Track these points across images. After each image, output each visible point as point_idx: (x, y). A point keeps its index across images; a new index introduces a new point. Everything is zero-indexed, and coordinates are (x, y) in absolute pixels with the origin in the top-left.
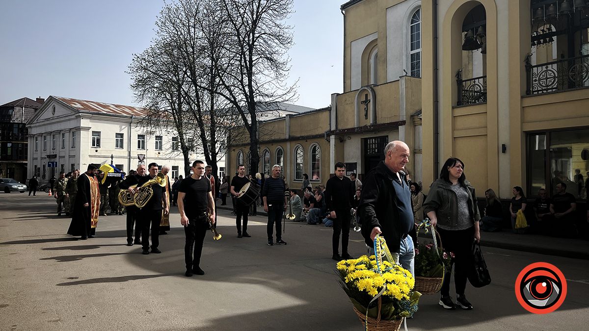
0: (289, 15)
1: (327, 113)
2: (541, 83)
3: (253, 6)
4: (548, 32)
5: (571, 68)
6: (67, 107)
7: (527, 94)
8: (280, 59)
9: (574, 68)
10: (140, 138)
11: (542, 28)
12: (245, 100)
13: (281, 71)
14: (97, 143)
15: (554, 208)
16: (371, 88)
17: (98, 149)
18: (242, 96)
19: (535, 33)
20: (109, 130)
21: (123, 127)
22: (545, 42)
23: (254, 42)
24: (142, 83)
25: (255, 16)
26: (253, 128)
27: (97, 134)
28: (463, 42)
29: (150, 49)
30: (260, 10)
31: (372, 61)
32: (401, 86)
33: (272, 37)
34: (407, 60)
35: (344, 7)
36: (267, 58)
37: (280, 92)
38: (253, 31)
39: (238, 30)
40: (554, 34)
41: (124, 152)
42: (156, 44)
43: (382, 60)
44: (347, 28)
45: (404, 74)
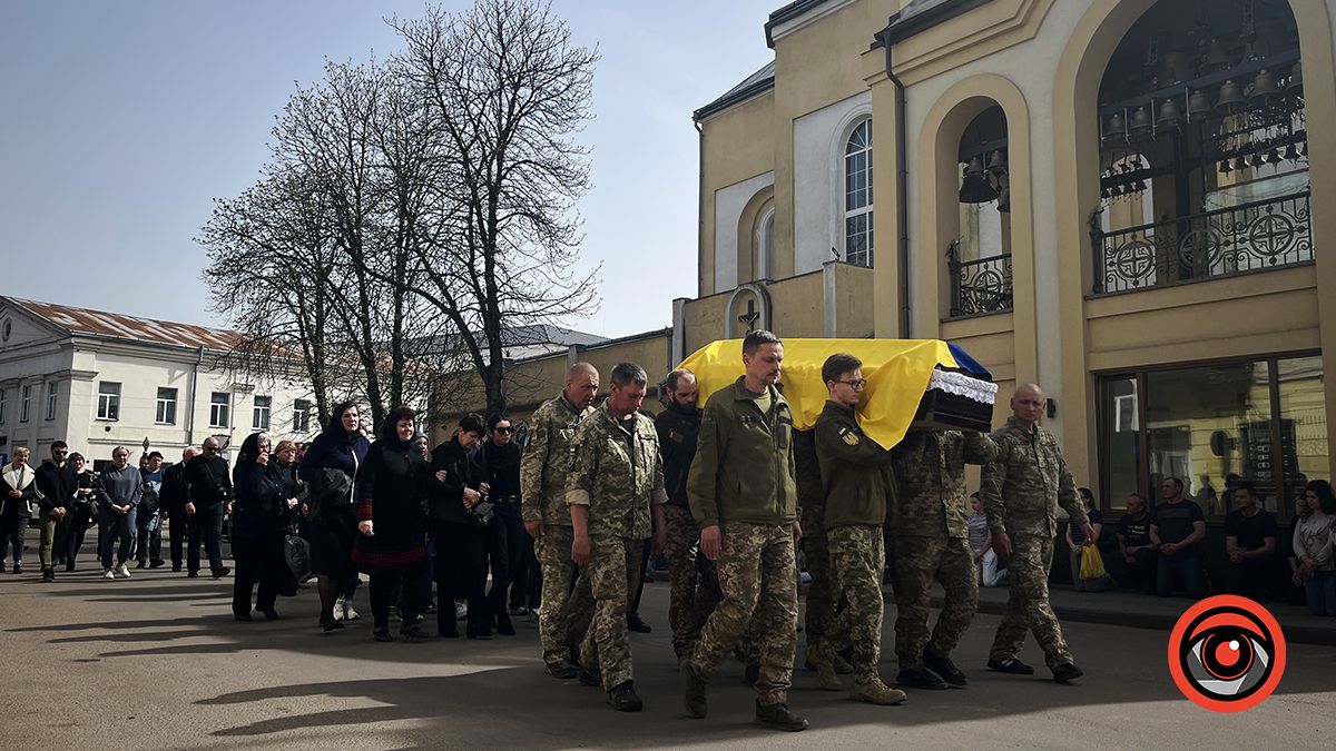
0: (580, 124)
1: (664, 341)
2: (1124, 269)
3: (500, 99)
4: (1133, 169)
5: (1183, 238)
6: (41, 322)
7: (1096, 292)
8: (560, 219)
9: (1189, 238)
10: (218, 399)
11: (1122, 161)
12: (477, 306)
13: (562, 246)
14: (109, 410)
15: (1158, 533)
16: (762, 287)
17: (111, 425)
18: (470, 298)
19: (1107, 172)
20: (141, 381)
21: (178, 373)
22: (1128, 190)
23: (500, 177)
24: (231, 267)
25: (504, 121)
26: (494, 374)
27: (111, 387)
28: (961, 182)
29: (257, 189)
30: (517, 109)
31: (761, 233)
32: (827, 283)
33: (541, 170)
34: (838, 232)
35: (700, 115)
36: (531, 215)
37: (558, 293)
38: (499, 155)
39: (465, 151)
40: (1146, 174)
41: (176, 433)
42: (270, 177)
43: (783, 229)
44: (707, 160)
45: (833, 257)
